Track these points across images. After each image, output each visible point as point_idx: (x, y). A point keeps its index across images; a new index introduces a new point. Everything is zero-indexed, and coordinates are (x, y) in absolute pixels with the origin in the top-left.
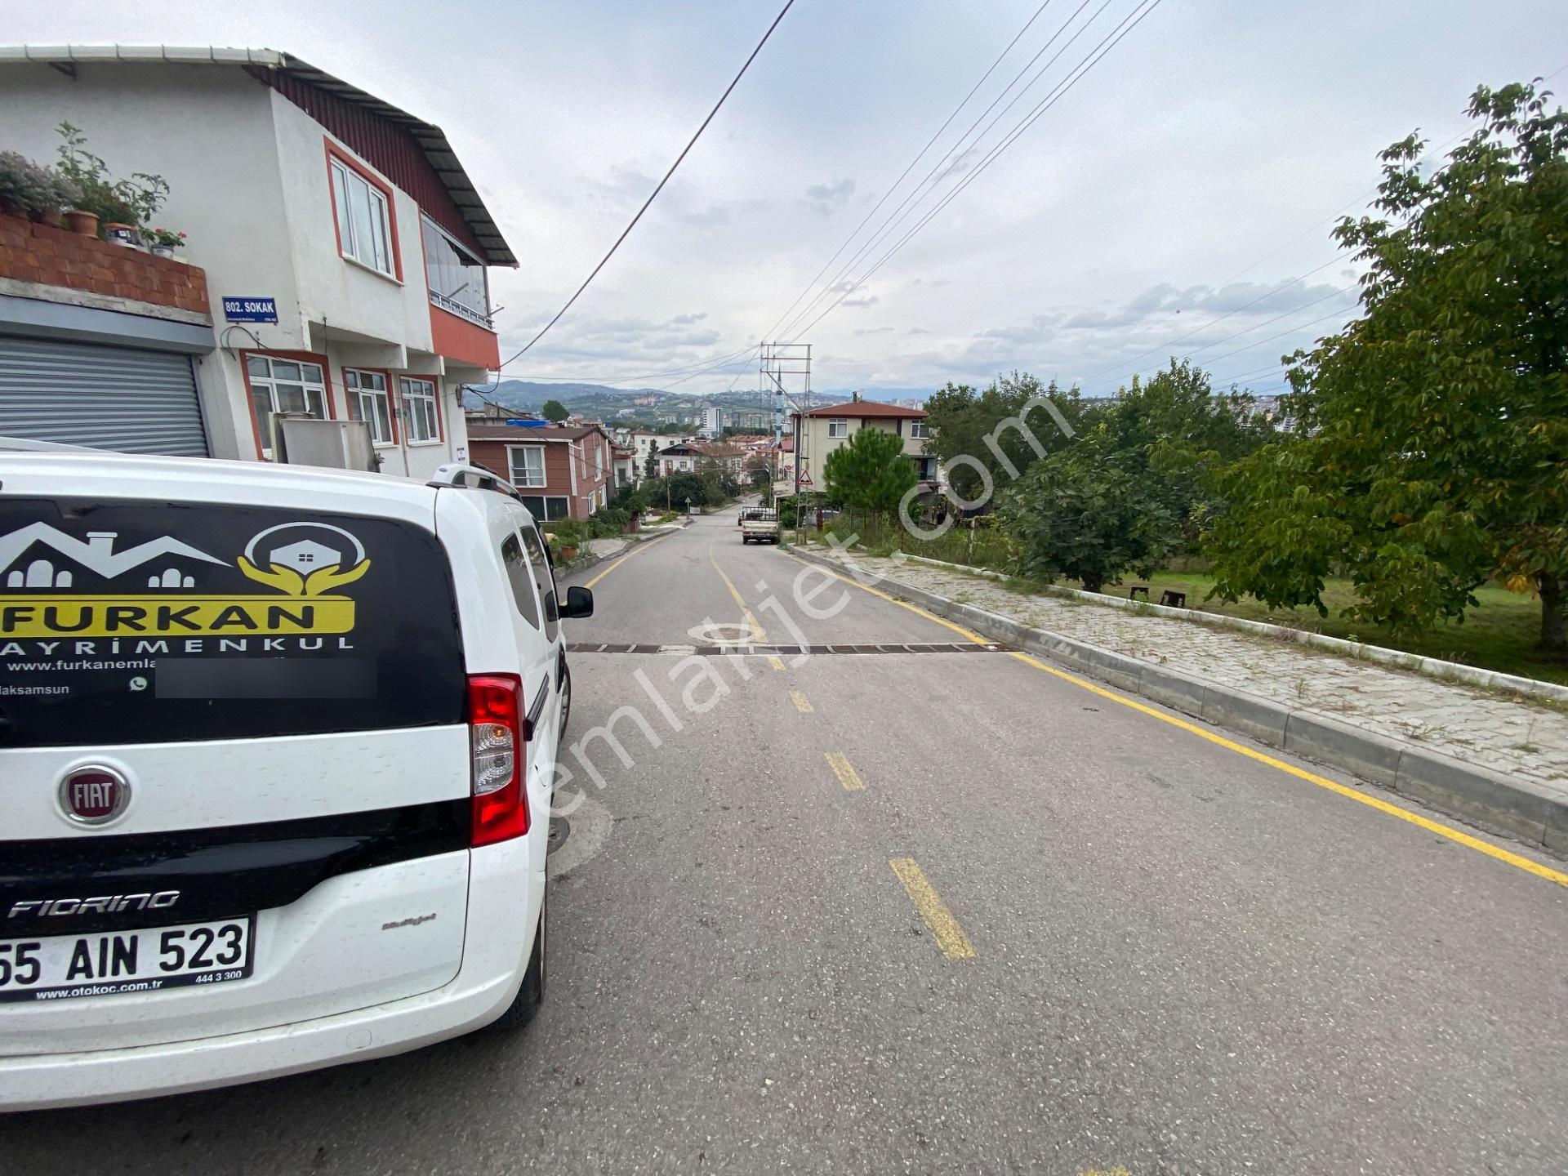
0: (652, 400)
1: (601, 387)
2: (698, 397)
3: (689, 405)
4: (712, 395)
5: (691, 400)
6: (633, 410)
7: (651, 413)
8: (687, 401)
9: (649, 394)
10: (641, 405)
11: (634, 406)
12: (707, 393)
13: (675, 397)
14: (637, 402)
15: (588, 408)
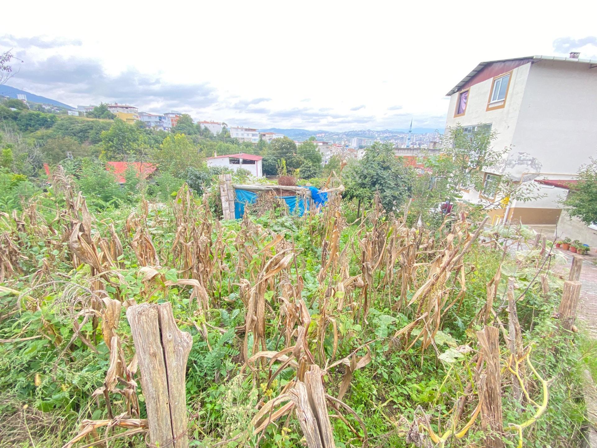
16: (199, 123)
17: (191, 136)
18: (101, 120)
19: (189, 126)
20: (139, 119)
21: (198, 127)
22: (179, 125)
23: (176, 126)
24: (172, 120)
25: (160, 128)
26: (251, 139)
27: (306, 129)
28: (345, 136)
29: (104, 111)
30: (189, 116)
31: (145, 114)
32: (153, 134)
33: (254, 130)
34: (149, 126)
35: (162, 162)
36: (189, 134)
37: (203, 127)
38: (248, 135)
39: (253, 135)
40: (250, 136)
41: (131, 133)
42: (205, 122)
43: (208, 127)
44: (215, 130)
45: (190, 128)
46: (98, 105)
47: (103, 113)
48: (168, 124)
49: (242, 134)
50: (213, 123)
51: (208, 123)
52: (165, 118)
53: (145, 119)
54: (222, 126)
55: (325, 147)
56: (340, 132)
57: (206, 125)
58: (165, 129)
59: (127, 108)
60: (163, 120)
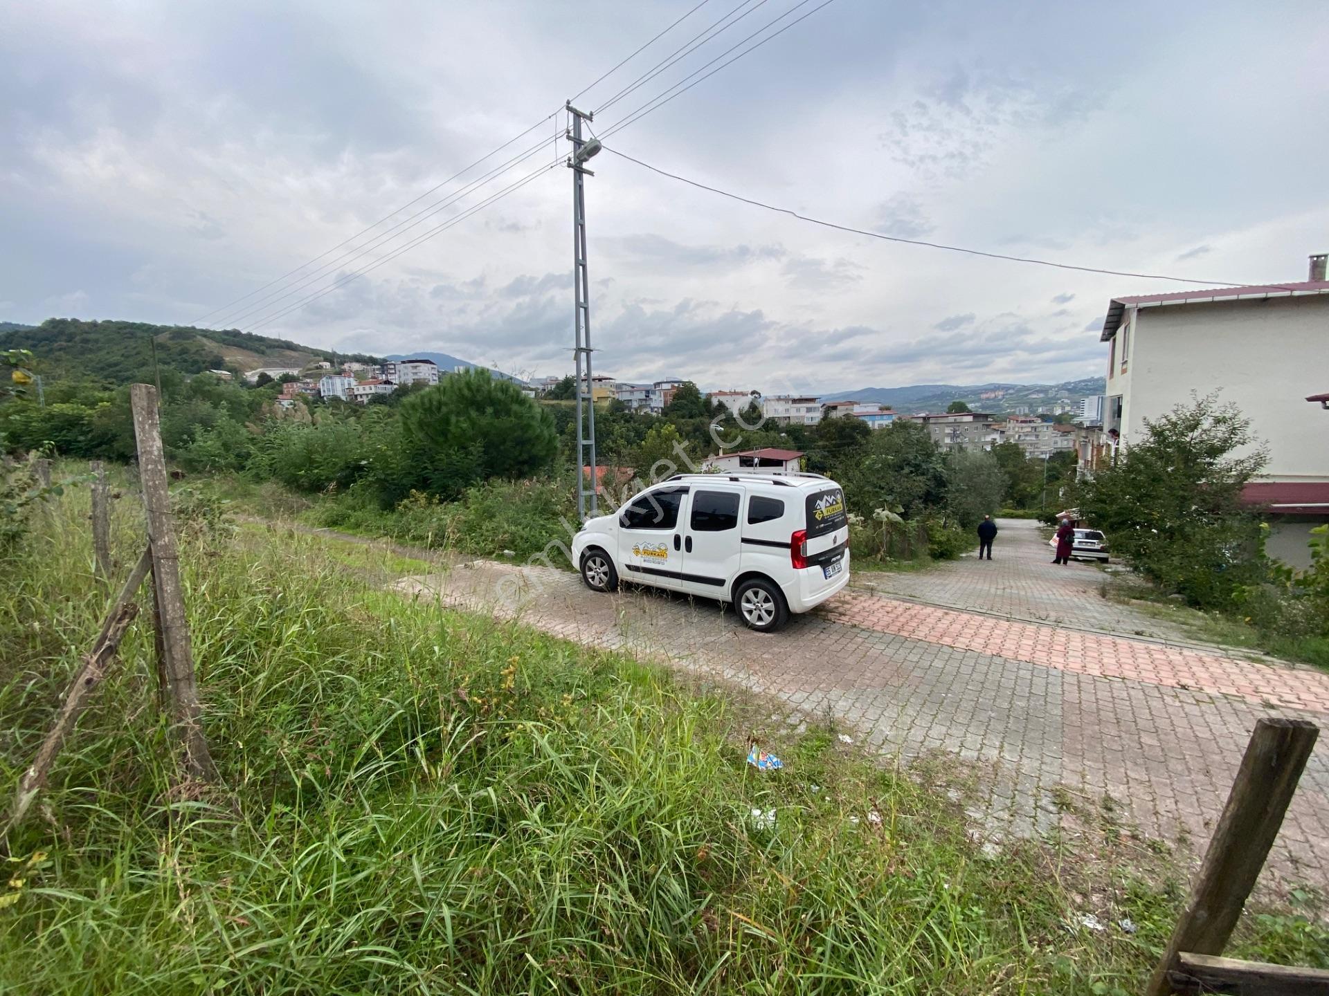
0: (1000, 394)
1: (945, 386)
2: (1051, 387)
3: (1042, 395)
4: (1069, 383)
5: (1044, 390)
6: (978, 404)
7: (998, 406)
8: (1039, 392)
9: (997, 388)
10: (988, 399)
11: (979, 400)
12: (1063, 382)
13: (1025, 388)
14: (984, 396)
15: (934, 405)
16: (710, 395)
17: (692, 421)
18: (563, 403)
19: (693, 403)
20: (616, 396)
21: (708, 402)
22: (675, 402)
23: (671, 405)
24: (665, 395)
25: (645, 410)
26: (803, 417)
27: (954, 383)
28: (1066, 394)
29: (568, 388)
30: (694, 385)
31: (625, 388)
32: (635, 422)
33: (812, 400)
34: (630, 408)
35: (642, 466)
36: (691, 417)
37: (715, 402)
38: (798, 410)
39: (809, 410)
40: (803, 412)
41: (605, 424)
42: (721, 393)
43: (725, 402)
44: (736, 407)
45: (694, 407)
46: (561, 378)
47: (566, 392)
48: (658, 402)
49: (787, 410)
50: (735, 393)
51: (724, 394)
52: (654, 393)
53: (624, 397)
54: (750, 397)
55: (980, 425)
56: (1052, 383)
57: (723, 399)
58: (652, 409)
59: (600, 380)
60: (651, 396)
